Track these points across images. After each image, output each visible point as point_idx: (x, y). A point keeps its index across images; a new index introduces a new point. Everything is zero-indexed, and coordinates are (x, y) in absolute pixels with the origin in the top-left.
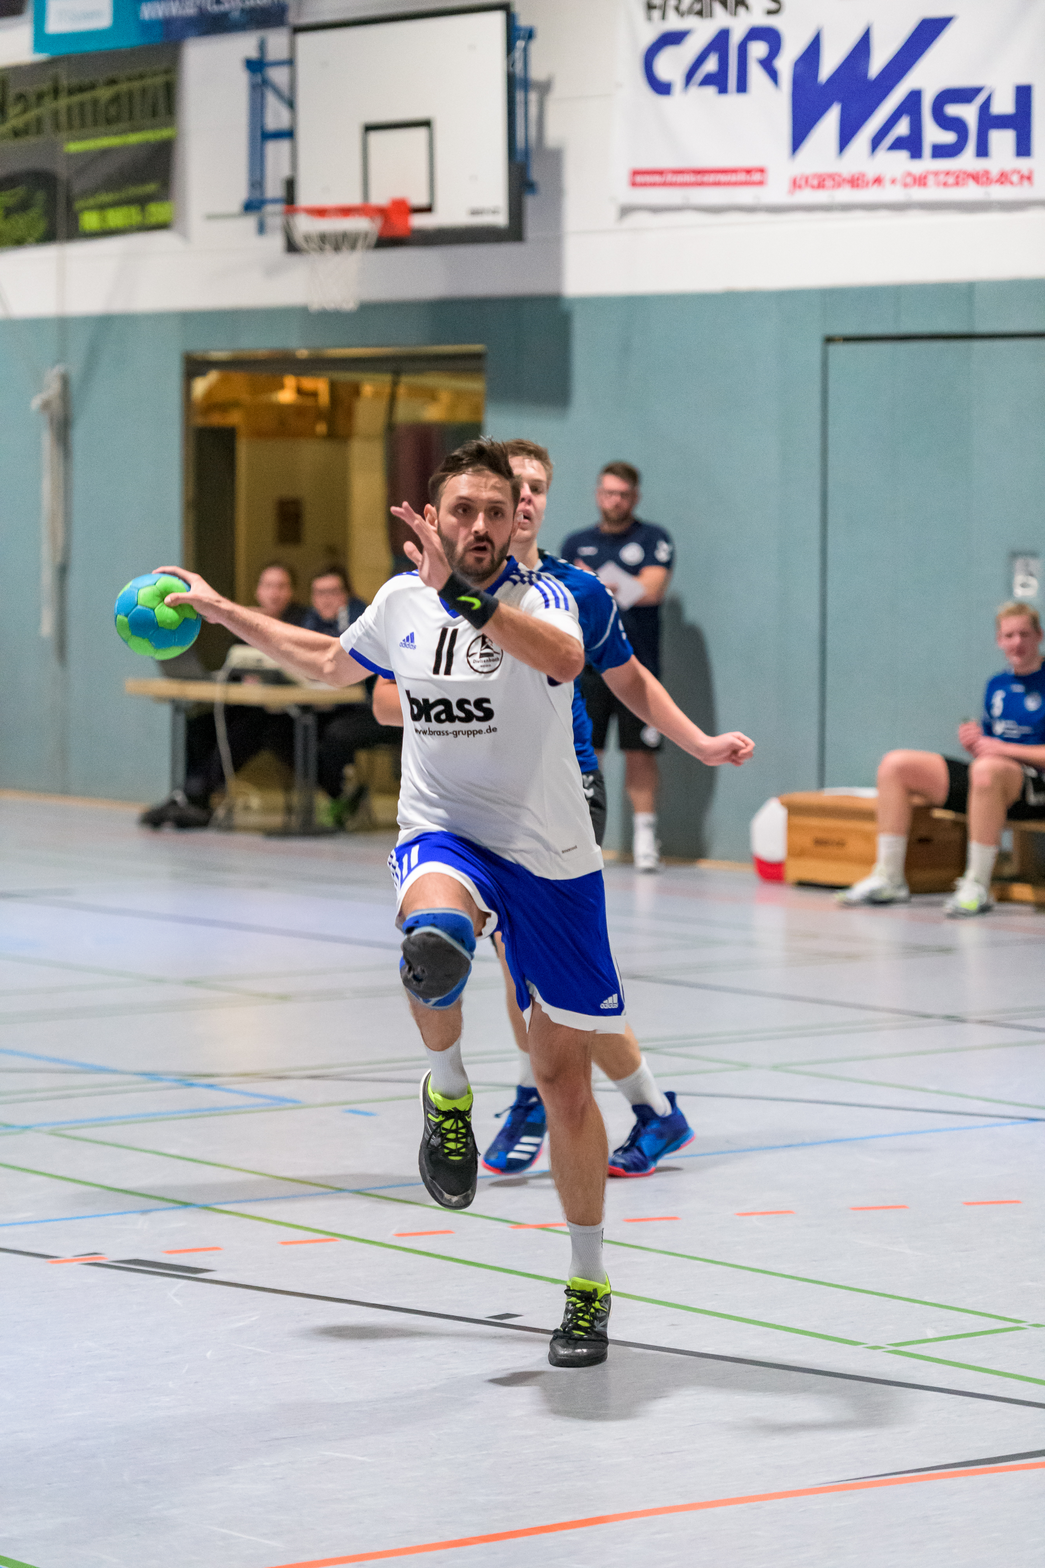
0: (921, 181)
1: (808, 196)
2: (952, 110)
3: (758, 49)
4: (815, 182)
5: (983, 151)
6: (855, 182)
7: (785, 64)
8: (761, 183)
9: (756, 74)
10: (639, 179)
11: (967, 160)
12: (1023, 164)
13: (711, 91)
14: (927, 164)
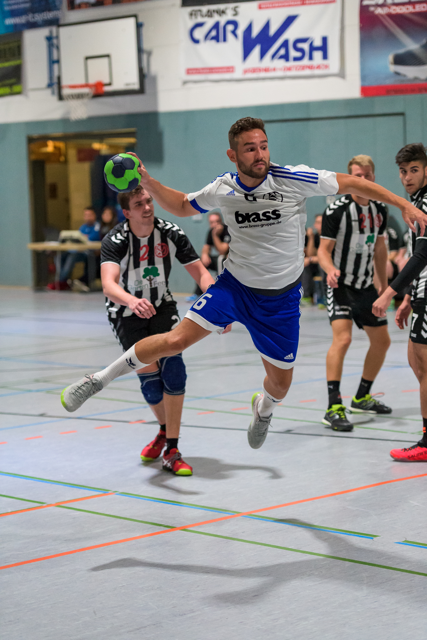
0: (289, 69)
1: (250, 75)
2: (300, 45)
3: (230, 28)
4: (252, 71)
5: (311, 58)
6: (266, 70)
7: (240, 32)
8: (233, 71)
9: (230, 36)
10: (190, 72)
11: (306, 61)
12: (325, 62)
13: (213, 42)
14: (291, 63)
